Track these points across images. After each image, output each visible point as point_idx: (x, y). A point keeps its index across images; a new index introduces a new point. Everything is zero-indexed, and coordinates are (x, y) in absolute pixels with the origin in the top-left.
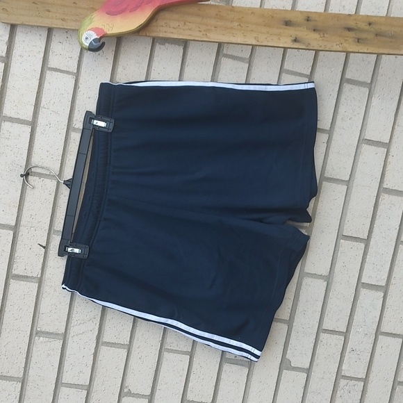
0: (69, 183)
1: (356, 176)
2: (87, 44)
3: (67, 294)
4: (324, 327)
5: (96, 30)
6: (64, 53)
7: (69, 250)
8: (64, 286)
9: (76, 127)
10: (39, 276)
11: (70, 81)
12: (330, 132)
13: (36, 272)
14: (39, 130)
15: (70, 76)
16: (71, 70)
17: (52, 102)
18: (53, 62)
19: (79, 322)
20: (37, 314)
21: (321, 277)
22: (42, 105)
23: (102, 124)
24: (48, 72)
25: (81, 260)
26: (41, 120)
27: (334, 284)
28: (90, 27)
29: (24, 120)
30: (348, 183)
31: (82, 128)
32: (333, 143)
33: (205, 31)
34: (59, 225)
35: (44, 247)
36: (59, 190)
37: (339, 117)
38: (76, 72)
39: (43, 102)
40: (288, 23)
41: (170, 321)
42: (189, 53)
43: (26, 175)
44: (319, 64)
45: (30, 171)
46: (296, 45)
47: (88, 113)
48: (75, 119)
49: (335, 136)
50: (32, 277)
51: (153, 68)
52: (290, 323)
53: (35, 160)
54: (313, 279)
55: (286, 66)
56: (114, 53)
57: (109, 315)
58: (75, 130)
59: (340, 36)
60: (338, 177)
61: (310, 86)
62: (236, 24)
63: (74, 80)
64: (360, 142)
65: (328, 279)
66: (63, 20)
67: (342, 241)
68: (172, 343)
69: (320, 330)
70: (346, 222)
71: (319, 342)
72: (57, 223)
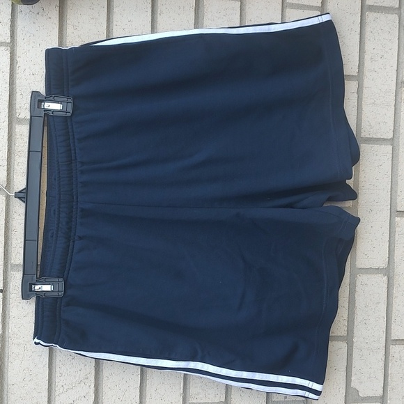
0: (23, 196)
1: (402, 131)
3: (42, 351)
4: (394, 336)
7: (37, 288)
8: (36, 340)
9: (22, 116)
11: (4, 55)
12: (359, 77)
15: (3, 48)
16: (2, 40)
19: (66, 387)
20: (6, 386)
21: (378, 271)
23: (56, 106)
25: (55, 299)
27: (396, 277)
30: (393, 141)
31: (29, 117)
32: (365, 91)
34: (17, 257)
35: (1, 291)
36: (11, 207)
37: (367, 57)
38: (9, 41)
41: (192, 365)
47: (35, 94)
48: (18, 106)
49: (367, 83)
51: (115, 23)
52: (349, 339)
54: (369, 276)
56: (58, 8)
57: (106, 370)
58: (20, 121)
60: (379, 136)
61: (325, 18)
63: (8, 53)
64: (399, 86)
65: (388, 272)
67: (397, 219)
68: (199, 394)
69: (389, 342)
70: (399, 193)
71: (390, 358)
72: (14, 255)
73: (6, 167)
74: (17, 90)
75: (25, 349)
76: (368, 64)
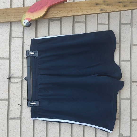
0: (26, 79)
1: (133, 58)
2: (25, 25)
4: (133, 118)
5: (27, 19)
6: (17, 31)
10: (20, 117)
11: (21, 40)
12: (120, 43)
13: (19, 116)
14: (12, 61)
15: (21, 39)
16: (20, 36)
17: (15, 49)
18: (13, 35)
19: (38, 133)
20: (21, 132)
21: (127, 99)
22: (12, 51)
24: (12, 38)
26: (12, 57)
27: (133, 101)
28: (25, 18)
29: (6, 58)
30: (130, 61)
32: (122, 47)
33: (67, 12)
35: (20, 105)
37: (122, 37)
38: (22, 37)
39: (12, 50)
40: (97, 4)
42: (63, 23)
43: (9, 78)
44: (111, 19)
45: (11, 77)
46: (102, 12)
47: (28, 51)
49: (122, 45)
50: (17, 118)
51: (50, 31)
52: (119, 119)
53: (12, 72)
54: (124, 100)
55: (99, 22)
56: (35, 27)
57: (49, 128)
58: (25, 58)
59: (117, 5)
60: (126, 60)
62: (78, 8)
63: (22, 40)
64: (131, 45)
65: (130, 99)
66: (15, 18)
67: (132, 84)
68: (76, 135)
69: (131, 120)
70: (133, 76)
71: (132, 124)
72: (24, 95)
73: (21, 71)
74: (25, 50)
76: (122, 39)
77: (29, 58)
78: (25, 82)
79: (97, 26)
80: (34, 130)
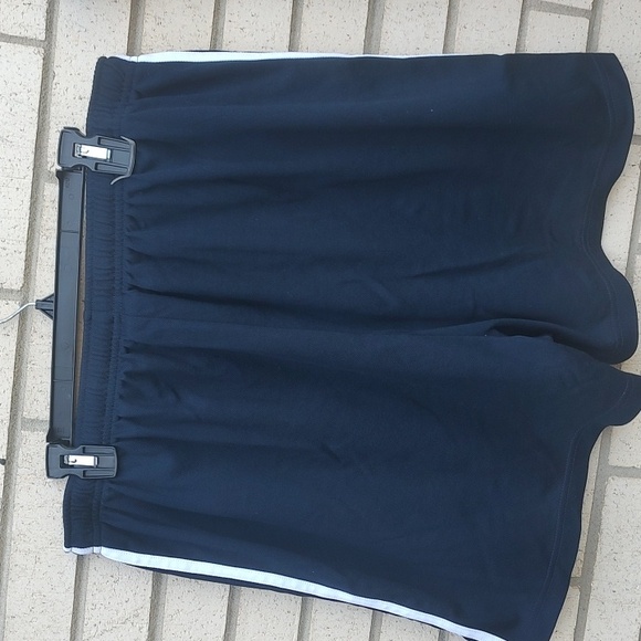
0: (50, 307)
11: (32, 60)
15: (31, 49)
16: (30, 34)
19: (101, 628)
34: (38, 404)
35: (3, 463)
36: (28, 322)
38: (42, 37)
48: (50, 152)
51: (227, 17)
52: (583, 583)
54: (629, 481)
58: (53, 177)
63: (40, 58)
72: (28, 403)
73: (23, 255)
74: (52, 124)
75: (37, 560)
77: (78, 178)
78: (42, 327)
79: (521, 21)
80: (81, 609)
